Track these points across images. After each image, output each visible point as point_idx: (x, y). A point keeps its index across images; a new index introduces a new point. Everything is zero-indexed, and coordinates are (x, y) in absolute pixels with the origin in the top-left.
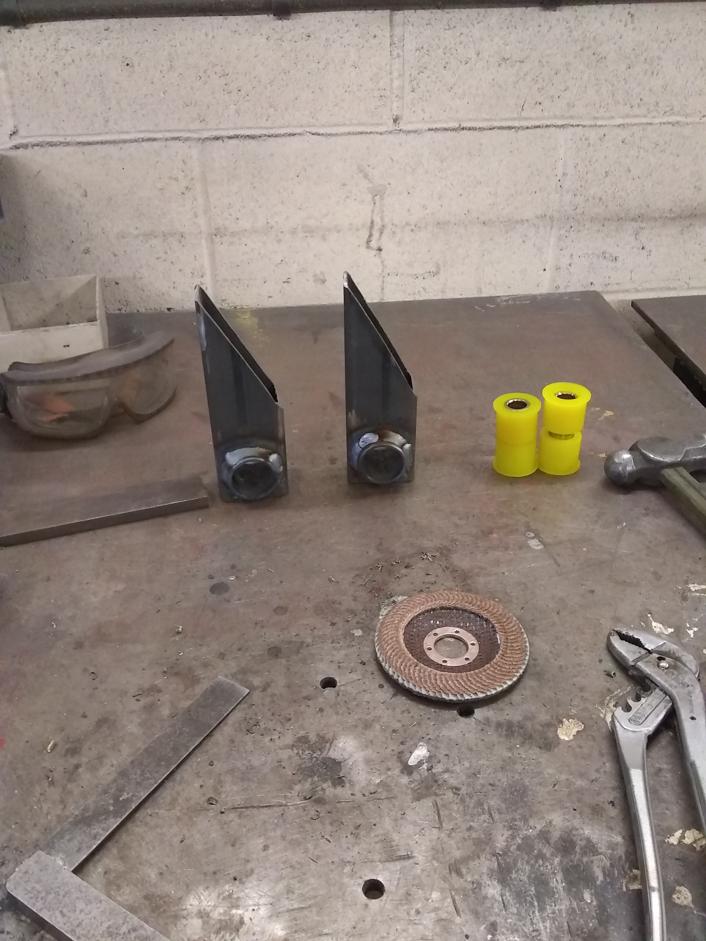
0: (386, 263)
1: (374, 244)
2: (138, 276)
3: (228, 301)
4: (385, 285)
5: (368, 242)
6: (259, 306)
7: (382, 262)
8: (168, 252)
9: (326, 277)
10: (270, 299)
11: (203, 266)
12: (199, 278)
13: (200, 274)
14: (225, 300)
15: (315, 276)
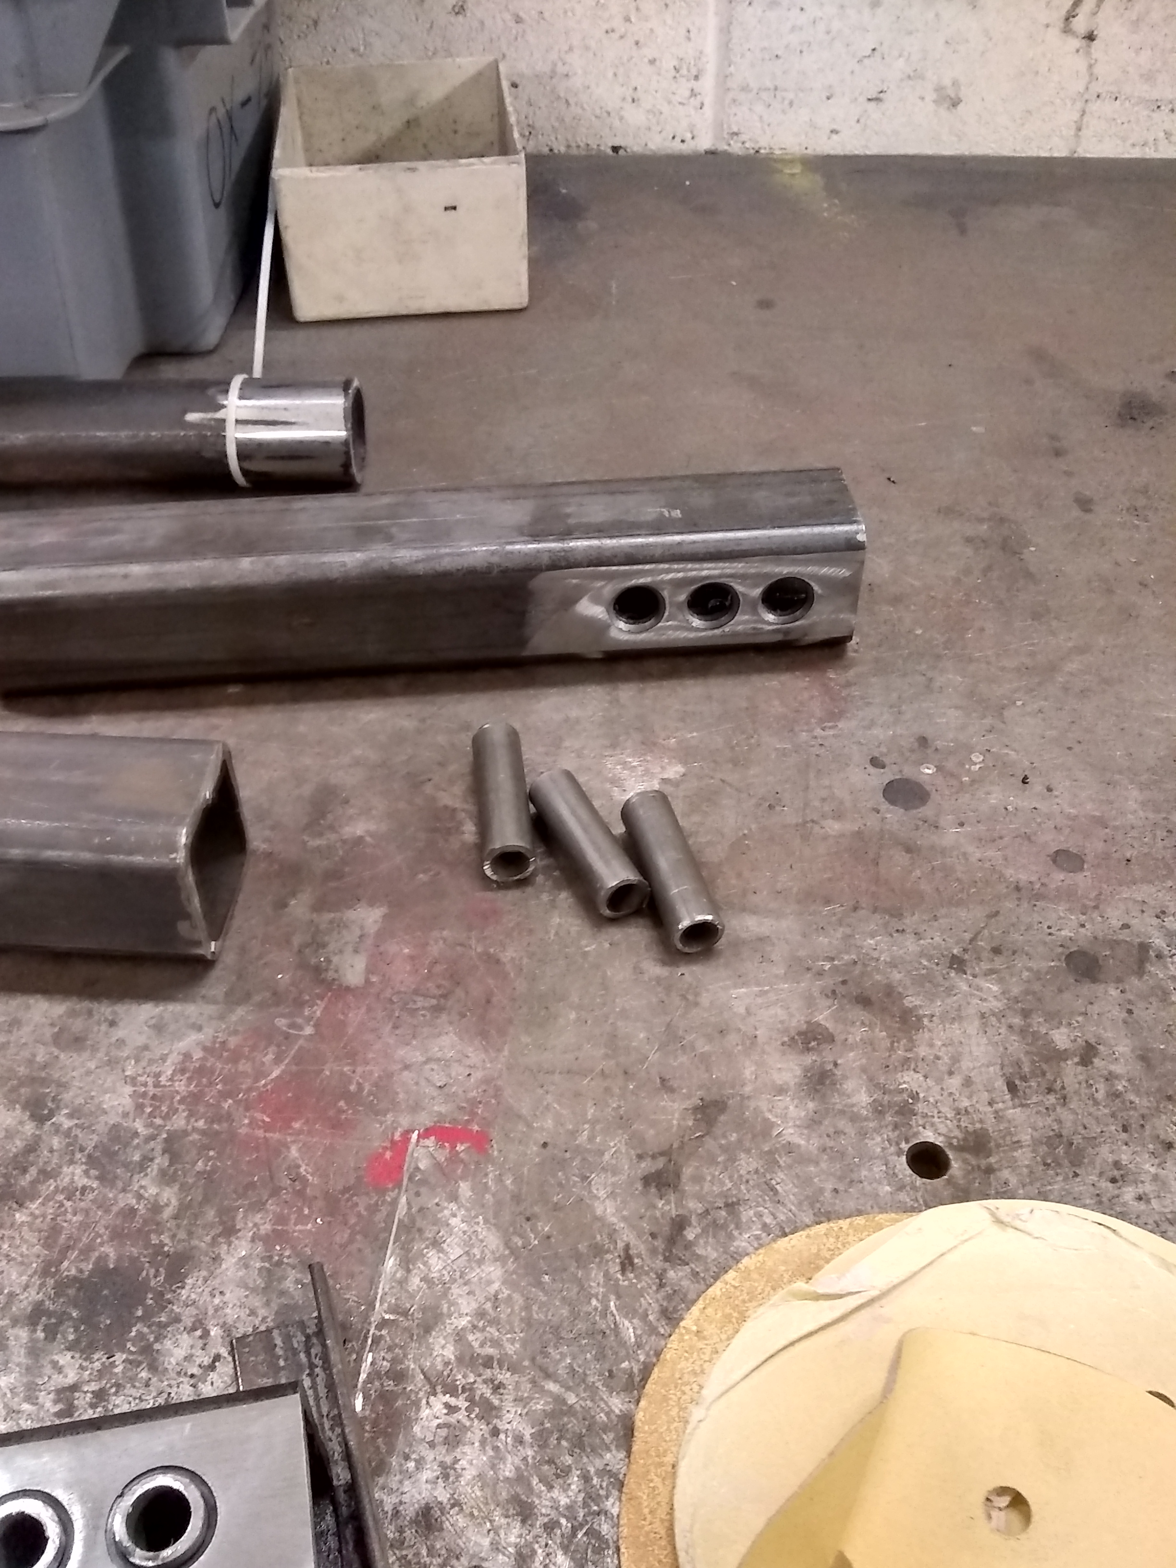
0: (1098, 70)
1: (1080, 24)
2: (561, 69)
3: (743, 137)
4: (1085, 119)
5: (1070, 16)
6: (809, 152)
7: (1091, 66)
8: (633, 20)
9: (961, 96)
10: (834, 137)
11: (701, 52)
12: (688, 80)
13: (694, 72)
14: (736, 134)
15: (939, 89)
